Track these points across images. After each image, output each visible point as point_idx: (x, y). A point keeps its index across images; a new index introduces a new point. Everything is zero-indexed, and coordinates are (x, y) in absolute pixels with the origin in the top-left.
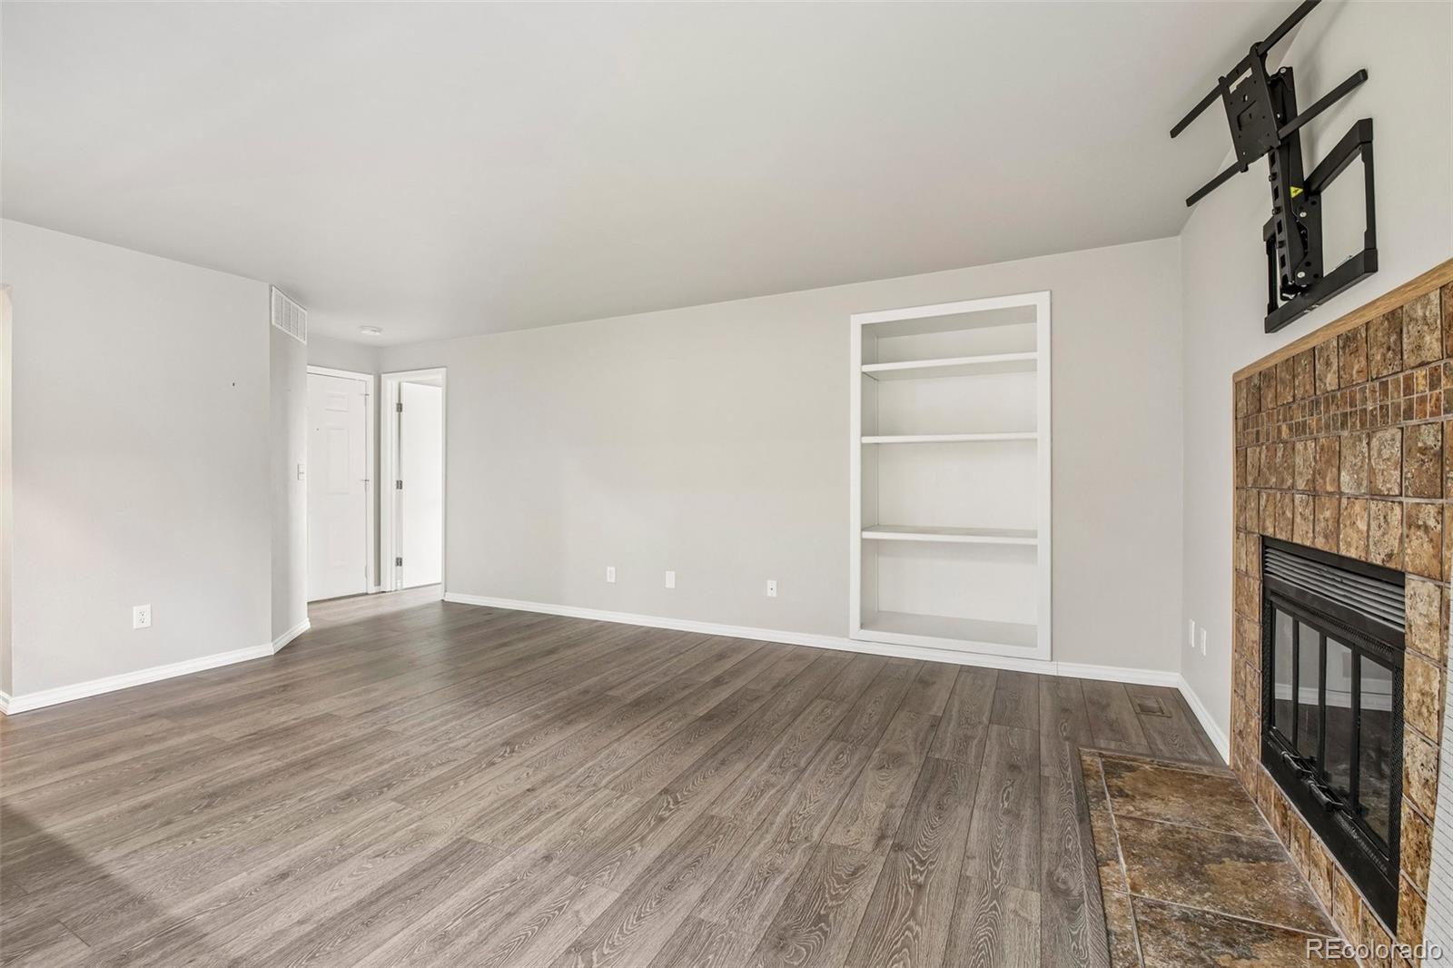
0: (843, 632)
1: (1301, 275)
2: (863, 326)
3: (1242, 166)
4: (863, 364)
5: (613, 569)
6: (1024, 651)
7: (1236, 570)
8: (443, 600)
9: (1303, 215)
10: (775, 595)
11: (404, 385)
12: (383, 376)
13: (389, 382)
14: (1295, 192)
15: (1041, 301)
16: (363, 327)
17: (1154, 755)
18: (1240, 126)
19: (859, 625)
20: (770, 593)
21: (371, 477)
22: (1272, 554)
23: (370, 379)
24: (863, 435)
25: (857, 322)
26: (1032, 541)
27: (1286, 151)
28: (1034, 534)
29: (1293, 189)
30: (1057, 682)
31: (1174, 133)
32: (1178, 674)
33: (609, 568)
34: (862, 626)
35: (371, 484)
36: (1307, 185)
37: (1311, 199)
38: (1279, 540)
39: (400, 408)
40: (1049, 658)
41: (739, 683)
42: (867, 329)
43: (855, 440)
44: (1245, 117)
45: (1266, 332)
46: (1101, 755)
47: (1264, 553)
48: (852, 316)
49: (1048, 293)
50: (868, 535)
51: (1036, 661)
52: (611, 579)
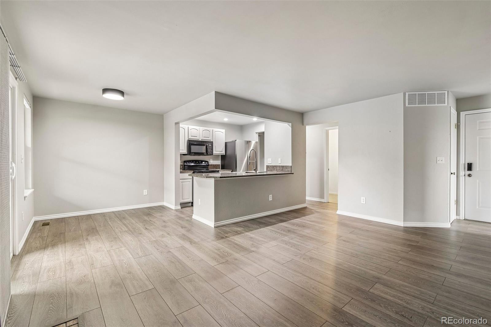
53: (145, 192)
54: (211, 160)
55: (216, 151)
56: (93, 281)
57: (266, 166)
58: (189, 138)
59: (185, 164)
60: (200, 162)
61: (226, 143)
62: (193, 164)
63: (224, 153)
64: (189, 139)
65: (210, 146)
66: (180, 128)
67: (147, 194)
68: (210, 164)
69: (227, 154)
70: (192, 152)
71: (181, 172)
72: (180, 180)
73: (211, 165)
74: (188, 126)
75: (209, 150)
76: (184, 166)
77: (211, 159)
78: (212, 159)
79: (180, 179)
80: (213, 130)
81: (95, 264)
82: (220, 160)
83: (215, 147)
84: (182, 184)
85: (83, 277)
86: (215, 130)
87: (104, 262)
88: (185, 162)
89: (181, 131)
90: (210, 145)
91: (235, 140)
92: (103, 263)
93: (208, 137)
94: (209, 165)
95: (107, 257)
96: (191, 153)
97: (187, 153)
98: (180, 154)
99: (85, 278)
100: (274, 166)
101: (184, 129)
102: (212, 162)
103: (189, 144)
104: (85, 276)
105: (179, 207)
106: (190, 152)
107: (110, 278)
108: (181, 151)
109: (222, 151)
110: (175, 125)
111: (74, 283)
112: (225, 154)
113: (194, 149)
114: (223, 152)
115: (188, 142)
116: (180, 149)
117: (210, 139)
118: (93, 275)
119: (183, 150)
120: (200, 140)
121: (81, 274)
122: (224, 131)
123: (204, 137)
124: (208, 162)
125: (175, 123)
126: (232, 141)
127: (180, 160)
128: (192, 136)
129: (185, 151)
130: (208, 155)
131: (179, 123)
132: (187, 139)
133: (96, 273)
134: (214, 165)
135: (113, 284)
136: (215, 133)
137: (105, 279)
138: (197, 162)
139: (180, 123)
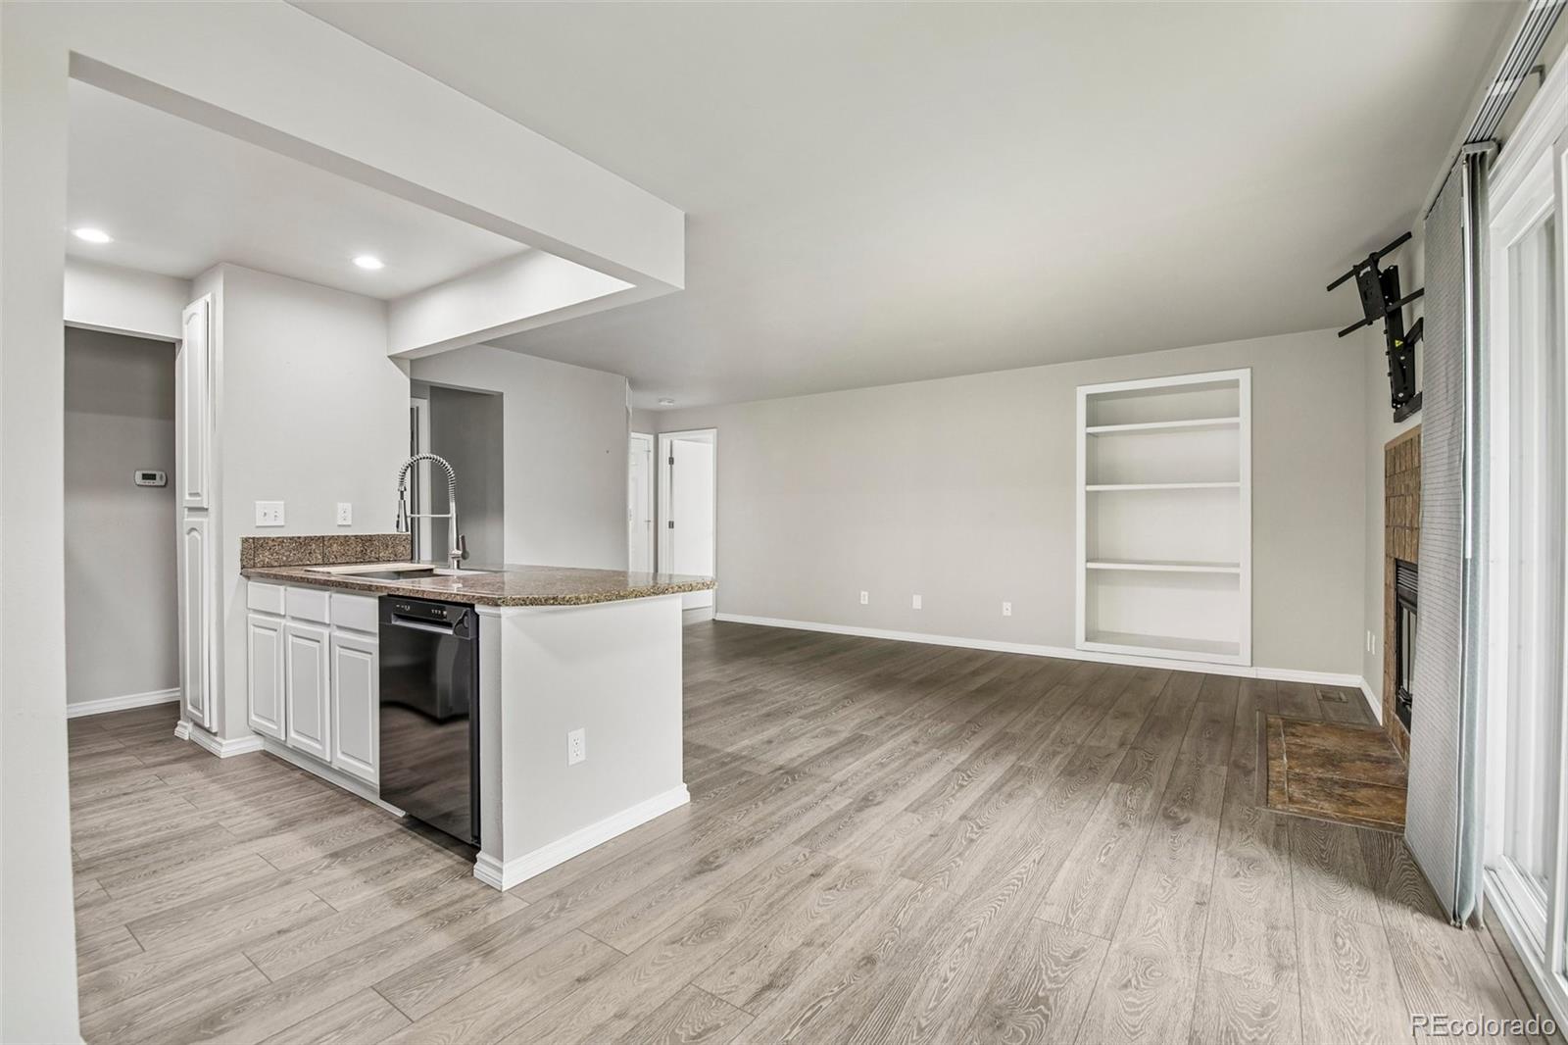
0: (1071, 644)
1: (1401, 395)
2: (1088, 396)
3: (1369, 321)
4: (1087, 426)
5: (866, 593)
6: (1226, 659)
7: (1386, 584)
8: (714, 620)
9: (1402, 358)
10: (1009, 614)
11: (675, 442)
12: (660, 435)
13: (665, 440)
14: (1398, 343)
15: (1243, 376)
16: (660, 401)
17: (1325, 719)
18: (1366, 298)
19: (1084, 639)
20: (1005, 613)
21: (652, 519)
22: (1402, 571)
23: (651, 438)
24: (1087, 484)
25: (1082, 393)
26: (1233, 570)
27: (1394, 319)
28: (1237, 565)
29: (1397, 342)
30: (1255, 683)
31: (1330, 288)
32: (1360, 677)
33: (863, 593)
34: (1087, 640)
35: (652, 524)
36: (1405, 340)
37: (1409, 348)
38: (1406, 562)
39: (671, 461)
40: (1250, 664)
41: (993, 675)
42: (1090, 398)
43: (1081, 488)
44: (1368, 294)
45: (1395, 421)
46: (1283, 719)
47: (1397, 570)
48: (1078, 388)
49: (1249, 370)
50: (1092, 565)
51: (1239, 666)
52: (865, 601)
56: (1221, 852)
81: (1193, 899)
85: (1241, 873)
87: (1161, 891)
92: (1164, 888)
95: (1138, 905)
99: (1237, 870)
104: (1236, 876)
107: (1174, 838)
111: (1269, 872)
118: (1211, 867)
121: (1246, 887)
133: (1203, 868)
135: (1177, 824)
137: (1188, 841)
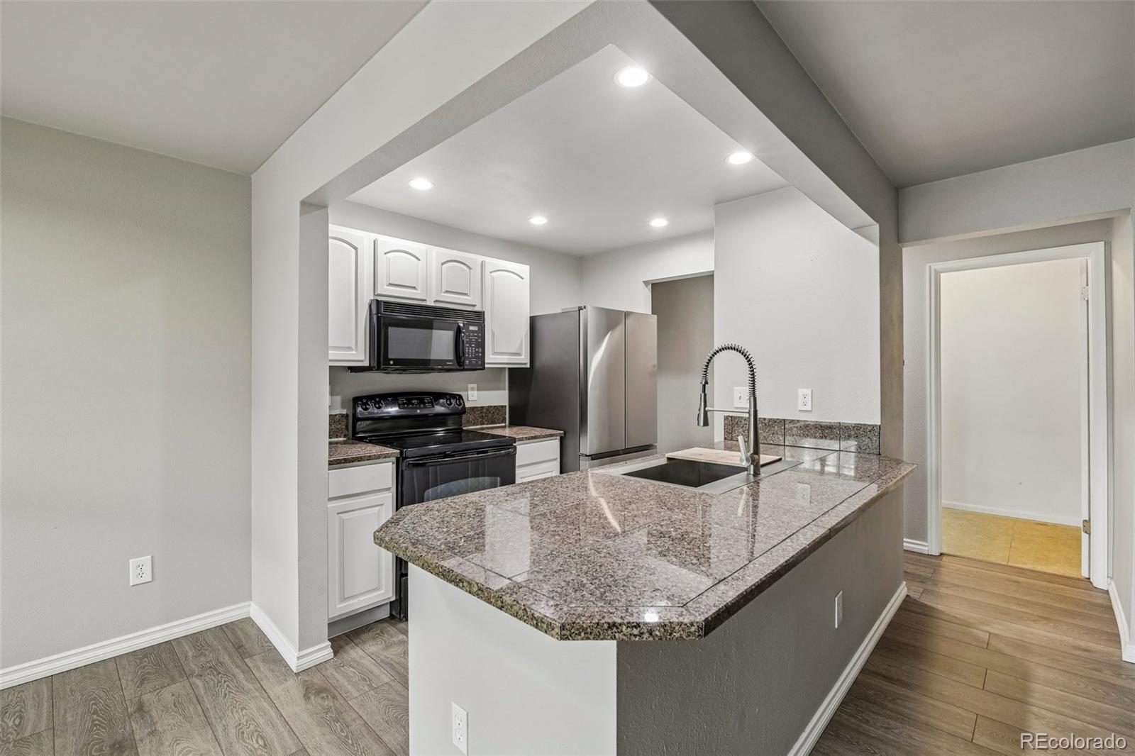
53: (140, 566)
54: (473, 389)
55: (495, 353)
57: (726, 418)
58: (379, 292)
59: (359, 409)
60: (427, 399)
61: (533, 320)
62: (393, 410)
63: (528, 361)
64: (380, 299)
65: (473, 332)
66: (330, 241)
67: (148, 578)
68: (467, 405)
69: (537, 364)
70: (390, 357)
71: (333, 464)
72: (331, 505)
73: (473, 409)
74: (374, 236)
75: (469, 350)
76: (356, 419)
77: (470, 386)
78: (475, 386)
79: (330, 499)
80: (483, 264)
82: (504, 389)
83: (493, 333)
84: (342, 522)
86: (493, 263)
88: (357, 401)
89: (338, 256)
90: (471, 328)
91: (580, 309)
93: (466, 294)
94: (464, 411)
96: (387, 360)
97: (366, 364)
98: (330, 367)
100: (775, 421)
101: (356, 249)
102: (475, 397)
103: (379, 318)
105: (323, 651)
106: (381, 358)
108: (333, 354)
109: (519, 354)
110: (302, 213)
112: (528, 366)
113: (402, 342)
114: (523, 357)
115: (374, 311)
116: (330, 344)
117: (471, 301)
119: (350, 348)
120: (430, 303)
122: (524, 269)
123: (447, 292)
124: (460, 397)
125: (303, 203)
126: (565, 313)
127: (332, 393)
128: (391, 284)
129: (360, 355)
130: (464, 370)
131: (325, 207)
132: (367, 297)
134: (482, 408)
136: (493, 278)
138: (415, 402)
139: (330, 211)
